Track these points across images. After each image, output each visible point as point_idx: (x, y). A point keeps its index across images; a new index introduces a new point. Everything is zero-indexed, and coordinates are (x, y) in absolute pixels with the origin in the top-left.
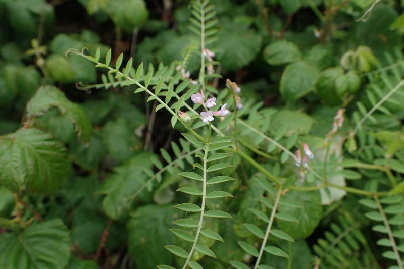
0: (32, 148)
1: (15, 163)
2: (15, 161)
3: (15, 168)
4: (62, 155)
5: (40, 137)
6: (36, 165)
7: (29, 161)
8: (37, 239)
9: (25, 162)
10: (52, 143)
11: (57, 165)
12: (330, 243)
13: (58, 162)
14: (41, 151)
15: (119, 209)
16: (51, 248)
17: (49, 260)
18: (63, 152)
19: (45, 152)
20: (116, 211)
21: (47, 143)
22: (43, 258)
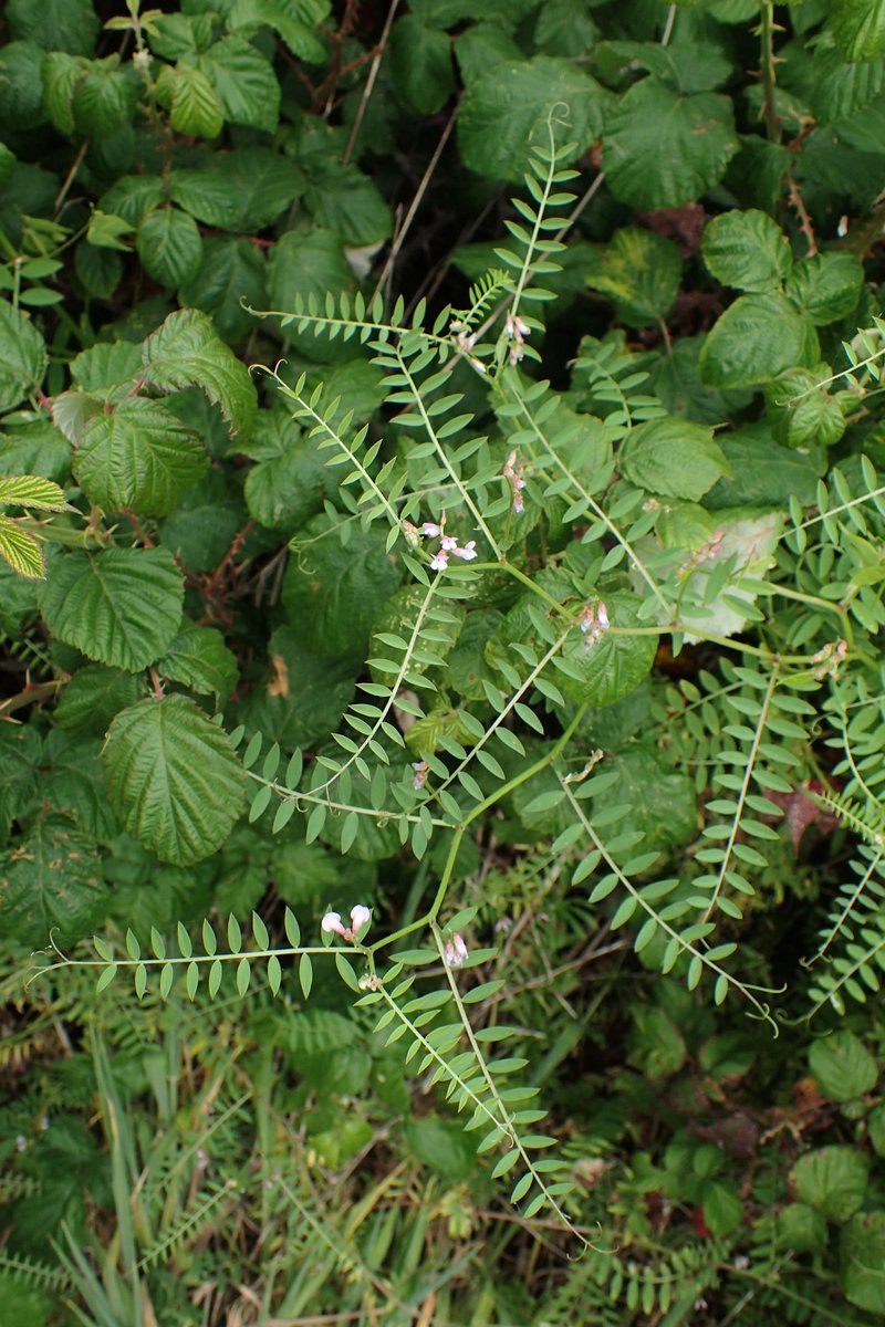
1: (115, 466)
3: (115, 476)
5: (163, 421)
6: (149, 473)
7: (140, 464)
8: (125, 578)
9: (132, 466)
10: (183, 437)
12: (704, 693)
16: (150, 600)
17: (146, 623)
19: (168, 450)
20: (272, 514)
22: (136, 618)
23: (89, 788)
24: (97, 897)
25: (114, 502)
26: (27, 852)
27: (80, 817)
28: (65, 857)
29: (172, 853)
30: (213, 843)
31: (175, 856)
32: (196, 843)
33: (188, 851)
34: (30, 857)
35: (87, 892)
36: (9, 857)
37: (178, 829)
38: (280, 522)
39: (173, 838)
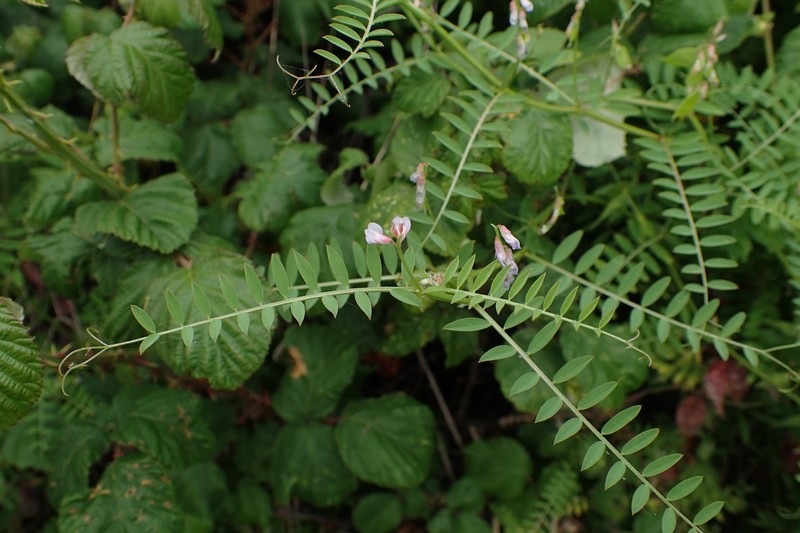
0: (139, 48)
1: (116, 63)
2: (117, 61)
3: (117, 70)
4: (182, 63)
5: (149, 33)
6: (146, 70)
9: (130, 64)
11: (174, 77)
13: (175, 72)
14: (151, 54)
15: (266, 214)
18: (181, 58)
19: (157, 54)
20: (261, 218)
21: (160, 42)
22: (159, 217)
23: (152, 426)
24: (173, 518)
25: (120, 90)
26: (104, 488)
27: (146, 446)
28: (138, 485)
29: (221, 375)
30: (257, 354)
31: (225, 378)
32: (241, 357)
33: (235, 368)
34: (107, 491)
35: (164, 515)
36: (87, 495)
37: (223, 350)
38: (269, 224)
39: (219, 360)
